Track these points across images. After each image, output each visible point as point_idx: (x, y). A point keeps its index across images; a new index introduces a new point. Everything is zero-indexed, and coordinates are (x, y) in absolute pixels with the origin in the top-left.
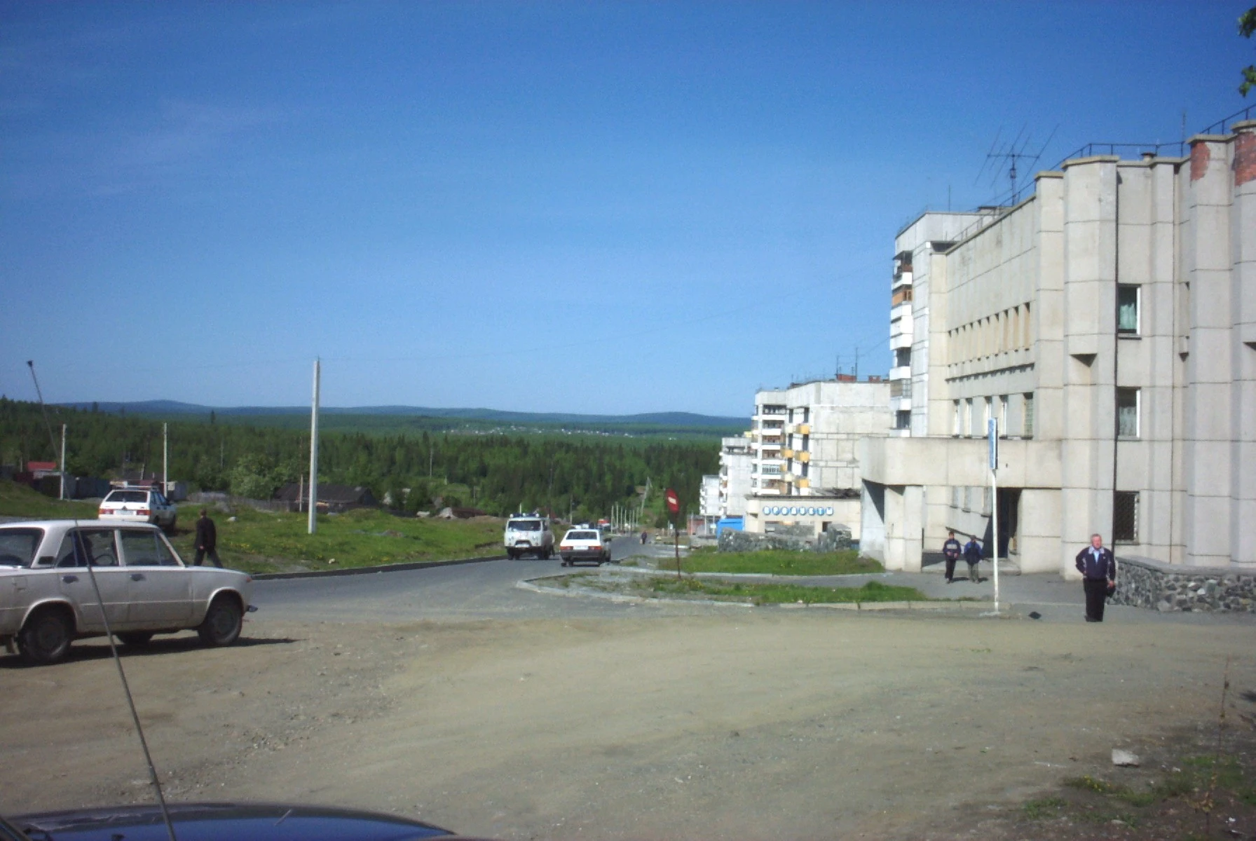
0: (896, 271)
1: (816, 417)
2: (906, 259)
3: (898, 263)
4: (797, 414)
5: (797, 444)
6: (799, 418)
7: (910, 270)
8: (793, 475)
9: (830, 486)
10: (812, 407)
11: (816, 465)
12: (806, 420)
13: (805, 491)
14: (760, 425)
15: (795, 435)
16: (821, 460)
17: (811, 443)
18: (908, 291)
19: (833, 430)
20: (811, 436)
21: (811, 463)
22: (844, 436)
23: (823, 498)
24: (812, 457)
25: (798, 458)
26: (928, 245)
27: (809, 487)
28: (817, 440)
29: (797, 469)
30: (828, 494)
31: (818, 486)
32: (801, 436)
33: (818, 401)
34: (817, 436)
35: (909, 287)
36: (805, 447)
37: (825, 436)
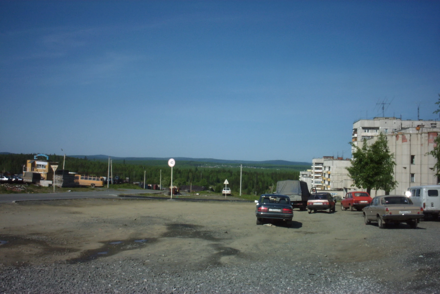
0: (353, 133)
1: (332, 170)
2: (356, 131)
3: (354, 131)
4: (327, 168)
5: (327, 176)
6: (327, 169)
7: (356, 133)
8: (326, 184)
9: (336, 187)
10: (331, 167)
11: (332, 182)
12: (329, 170)
13: (329, 189)
14: (314, 169)
15: (326, 174)
16: (333, 181)
17: (331, 176)
18: (356, 139)
19: (337, 173)
20: (331, 174)
21: (331, 181)
22: (340, 175)
23: (334, 190)
24: (331, 180)
25: (327, 180)
26: (361, 128)
27: (330, 188)
28: (332, 175)
29: (327, 183)
30: (336, 190)
31: (333, 187)
32: (328, 174)
33: (333, 165)
34: (332, 174)
35: (356, 138)
36: (329, 177)
37: (334, 174)
